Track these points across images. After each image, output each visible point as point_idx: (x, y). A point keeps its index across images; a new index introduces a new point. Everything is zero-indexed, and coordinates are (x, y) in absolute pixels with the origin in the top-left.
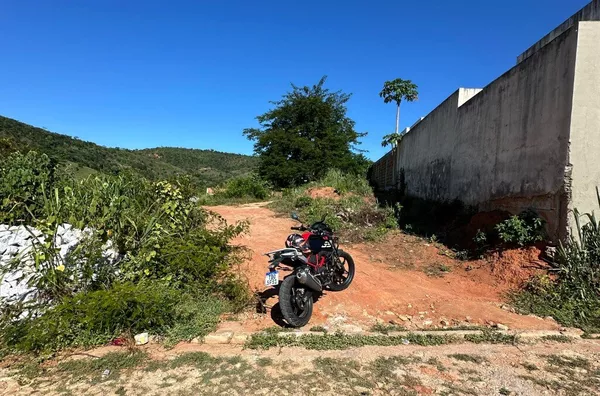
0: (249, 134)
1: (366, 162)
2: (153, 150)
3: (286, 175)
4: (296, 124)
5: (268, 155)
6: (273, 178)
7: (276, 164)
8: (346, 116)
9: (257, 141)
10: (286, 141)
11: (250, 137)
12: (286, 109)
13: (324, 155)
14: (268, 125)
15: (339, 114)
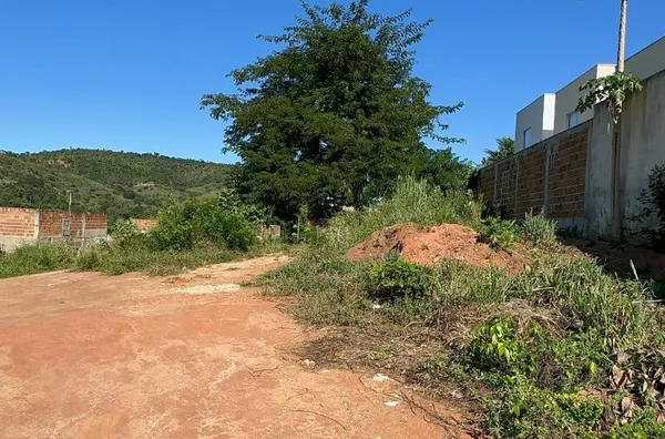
0: (215, 106)
1: (460, 166)
2: (55, 154)
3: (293, 193)
4: (314, 85)
5: (255, 149)
6: (267, 199)
7: (273, 169)
8: (413, 74)
9: (231, 121)
10: (292, 120)
11: (217, 114)
12: (291, 57)
13: (376, 150)
14: (254, 91)
15: (398, 69)
